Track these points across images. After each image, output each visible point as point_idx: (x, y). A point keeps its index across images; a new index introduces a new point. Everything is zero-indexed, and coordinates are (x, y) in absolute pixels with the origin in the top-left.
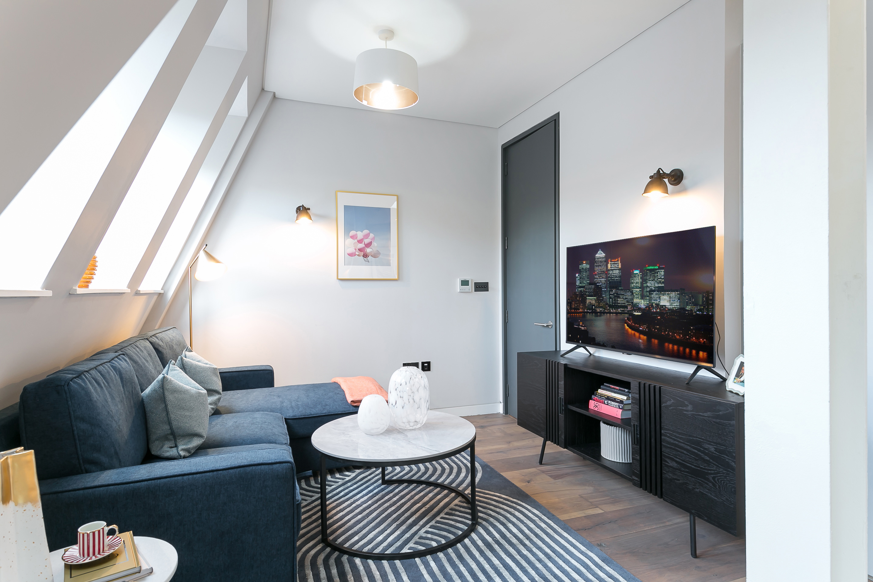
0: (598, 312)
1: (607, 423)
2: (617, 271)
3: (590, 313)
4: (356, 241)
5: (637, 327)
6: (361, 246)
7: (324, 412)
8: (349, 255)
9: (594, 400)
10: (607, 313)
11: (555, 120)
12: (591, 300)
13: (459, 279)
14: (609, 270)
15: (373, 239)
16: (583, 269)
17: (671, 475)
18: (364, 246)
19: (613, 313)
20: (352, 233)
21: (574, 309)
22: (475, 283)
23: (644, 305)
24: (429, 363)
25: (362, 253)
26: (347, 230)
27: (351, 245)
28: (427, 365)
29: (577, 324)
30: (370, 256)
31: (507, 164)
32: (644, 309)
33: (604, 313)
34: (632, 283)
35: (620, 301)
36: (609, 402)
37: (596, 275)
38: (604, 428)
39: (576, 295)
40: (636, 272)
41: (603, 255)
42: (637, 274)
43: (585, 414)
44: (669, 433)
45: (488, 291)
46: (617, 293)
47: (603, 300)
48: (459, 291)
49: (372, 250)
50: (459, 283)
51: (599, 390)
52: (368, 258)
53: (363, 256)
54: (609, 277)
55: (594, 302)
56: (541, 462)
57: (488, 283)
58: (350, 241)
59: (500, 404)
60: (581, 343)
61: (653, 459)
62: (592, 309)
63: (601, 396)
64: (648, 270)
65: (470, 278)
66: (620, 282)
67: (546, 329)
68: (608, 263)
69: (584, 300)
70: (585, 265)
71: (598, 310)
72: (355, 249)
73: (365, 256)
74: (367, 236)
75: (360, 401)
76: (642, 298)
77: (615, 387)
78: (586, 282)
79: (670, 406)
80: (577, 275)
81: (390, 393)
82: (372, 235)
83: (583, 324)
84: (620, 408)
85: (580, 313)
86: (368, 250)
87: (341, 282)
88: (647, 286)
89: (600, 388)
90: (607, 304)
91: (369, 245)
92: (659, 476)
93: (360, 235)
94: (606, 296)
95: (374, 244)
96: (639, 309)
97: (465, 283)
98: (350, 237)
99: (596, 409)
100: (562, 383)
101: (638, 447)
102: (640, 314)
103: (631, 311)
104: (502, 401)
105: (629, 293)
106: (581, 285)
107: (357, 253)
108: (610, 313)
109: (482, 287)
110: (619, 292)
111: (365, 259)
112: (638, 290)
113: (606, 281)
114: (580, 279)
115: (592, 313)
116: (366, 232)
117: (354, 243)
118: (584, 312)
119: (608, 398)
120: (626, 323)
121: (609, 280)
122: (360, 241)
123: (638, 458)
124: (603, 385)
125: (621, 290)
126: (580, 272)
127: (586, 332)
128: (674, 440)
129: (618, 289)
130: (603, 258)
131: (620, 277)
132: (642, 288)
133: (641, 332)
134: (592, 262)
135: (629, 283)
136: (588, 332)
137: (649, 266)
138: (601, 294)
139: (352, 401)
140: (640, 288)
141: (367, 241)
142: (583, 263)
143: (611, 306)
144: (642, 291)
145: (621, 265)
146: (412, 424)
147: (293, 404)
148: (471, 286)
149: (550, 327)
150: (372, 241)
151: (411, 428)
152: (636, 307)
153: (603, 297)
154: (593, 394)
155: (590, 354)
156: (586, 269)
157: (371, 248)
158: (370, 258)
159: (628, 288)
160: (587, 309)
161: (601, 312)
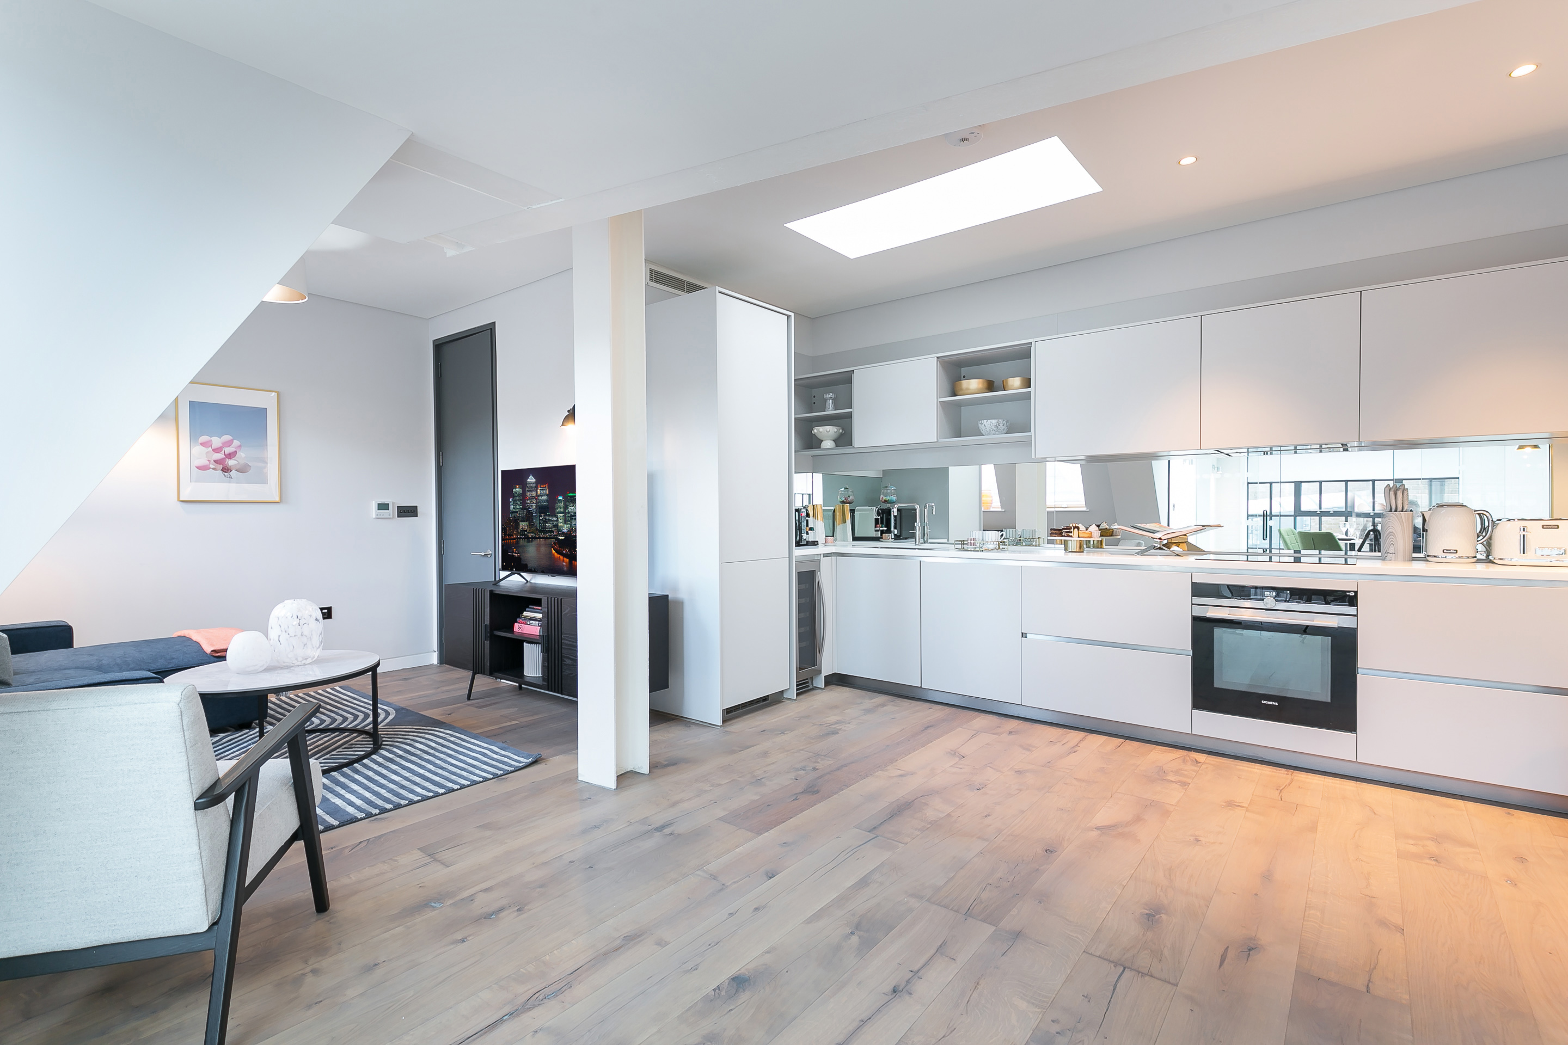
0: (530, 538)
1: (529, 642)
2: (545, 497)
3: (522, 539)
4: (210, 449)
5: (561, 551)
6: (219, 456)
7: (170, 666)
8: (198, 468)
9: (519, 623)
10: (537, 538)
11: (491, 329)
12: (523, 525)
13: (374, 502)
14: (539, 496)
15: (240, 446)
16: (516, 493)
17: (567, 671)
18: (224, 456)
19: (542, 538)
20: (204, 438)
21: (509, 535)
22: (398, 507)
23: (567, 529)
24: (329, 609)
25: (221, 467)
26: (194, 436)
27: (201, 455)
28: (326, 611)
29: (511, 551)
30: (233, 471)
31: (441, 364)
32: (567, 533)
33: (535, 538)
34: (557, 509)
35: (548, 526)
36: (531, 622)
37: (528, 500)
38: (526, 646)
39: (510, 521)
40: (560, 498)
41: (534, 480)
42: (560, 500)
43: (510, 637)
44: (566, 637)
45: (417, 516)
46: (545, 519)
47: (534, 525)
48: (374, 517)
49: (236, 462)
50: (374, 506)
51: (525, 612)
52: (230, 473)
53: (222, 470)
54: (539, 503)
55: (526, 527)
56: (469, 698)
57: (417, 506)
58: (198, 449)
59: (434, 653)
60: (516, 570)
61: (557, 662)
62: (525, 535)
63: (525, 617)
64: (569, 496)
65: (390, 501)
66: (548, 508)
67: (485, 559)
68: (537, 489)
69: (517, 525)
70: (518, 490)
71: (530, 536)
72: (209, 461)
73: (226, 470)
74: (228, 444)
75: (226, 650)
76: (565, 523)
77: (538, 608)
78: (518, 508)
79: (567, 613)
80: (511, 499)
81: (272, 628)
82: (236, 443)
83: (516, 550)
84: (539, 626)
85: (514, 539)
86: (231, 463)
87: (185, 505)
88: (569, 512)
89: (526, 611)
90: (537, 529)
91: (230, 456)
92: (560, 675)
93: (217, 442)
94: (536, 522)
95: (241, 455)
96: (563, 534)
97: (383, 506)
98: (201, 444)
99: (520, 631)
100: (487, 610)
101: (547, 654)
102: (563, 538)
103: (556, 535)
104: (436, 650)
105: (555, 519)
106: (514, 510)
107: (212, 466)
108: (540, 538)
109: (408, 512)
110: (547, 517)
111: (226, 474)
112: (562, 515)
113: (536, 506)
114: (514, 503)
115: (524, 538)
116: (227, 438)
117: (207, 453)
118: (518, 538)
119: (531, 619)
120: (553, 547)
121: (539, 505)
122: (216, 450)
123: (547, 665)
124: (528, 607)
125: (549, 515)
126: (513, 496)
127: (519, 558)
128: (570, 641)
129: (547, 515)
130: (533, 483)
131: (548, 502)
132: (565, 513)
133: (565, 556)
134: (524, 486)
135: (555, 509)
136: (521, 559)
137: (569, 493)
138: (533, 520)
139: (212, 651)
140: (563, 513)
141: (228, 450)
142: (516, 488)
143: (541, 532)
144: (565, 516)
145: (549, 491)
146: (300, 659)
147: (119, 661)
148: (393, 511)
149: (489, 556)
150: (236, 451)
151: (299, 663)
152: (560, 532)
153: (534, 523)
154: (519, 617)
155: (527, 581)
156: (519, 494)
157: (235, 460)
158: (233, 473)
159: (555, 515)
160: (520, 535)
161: (532, 538)
